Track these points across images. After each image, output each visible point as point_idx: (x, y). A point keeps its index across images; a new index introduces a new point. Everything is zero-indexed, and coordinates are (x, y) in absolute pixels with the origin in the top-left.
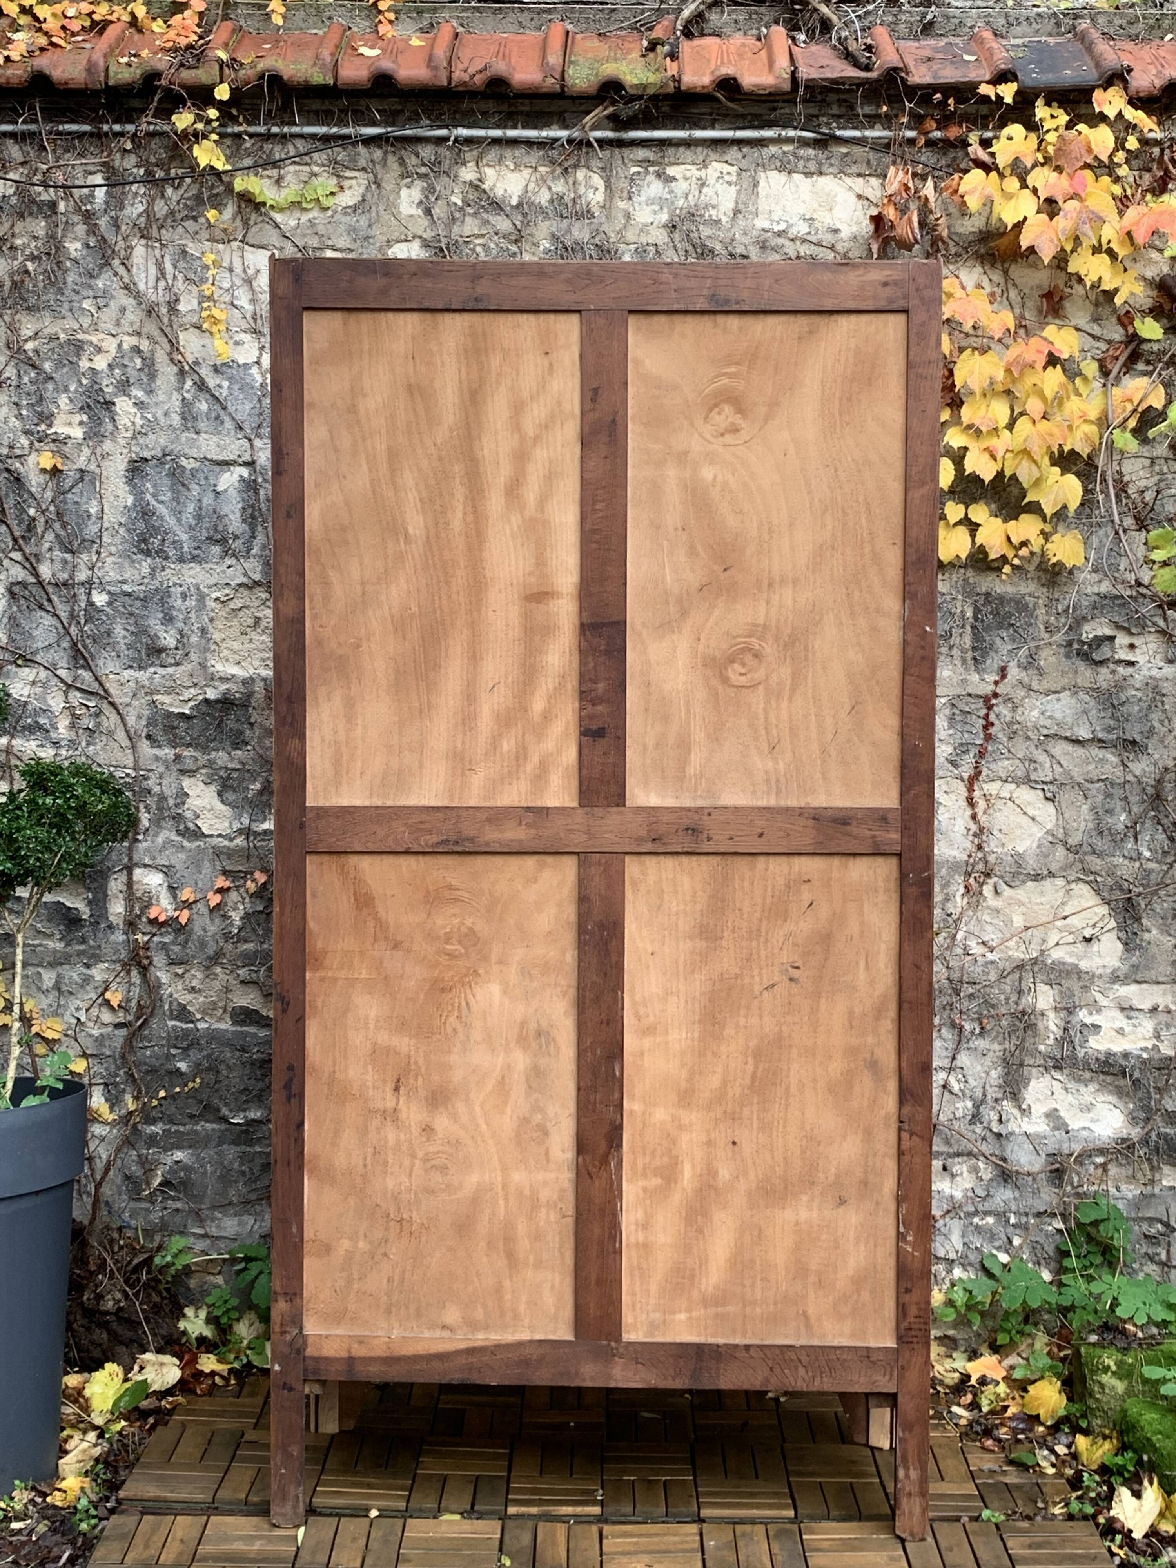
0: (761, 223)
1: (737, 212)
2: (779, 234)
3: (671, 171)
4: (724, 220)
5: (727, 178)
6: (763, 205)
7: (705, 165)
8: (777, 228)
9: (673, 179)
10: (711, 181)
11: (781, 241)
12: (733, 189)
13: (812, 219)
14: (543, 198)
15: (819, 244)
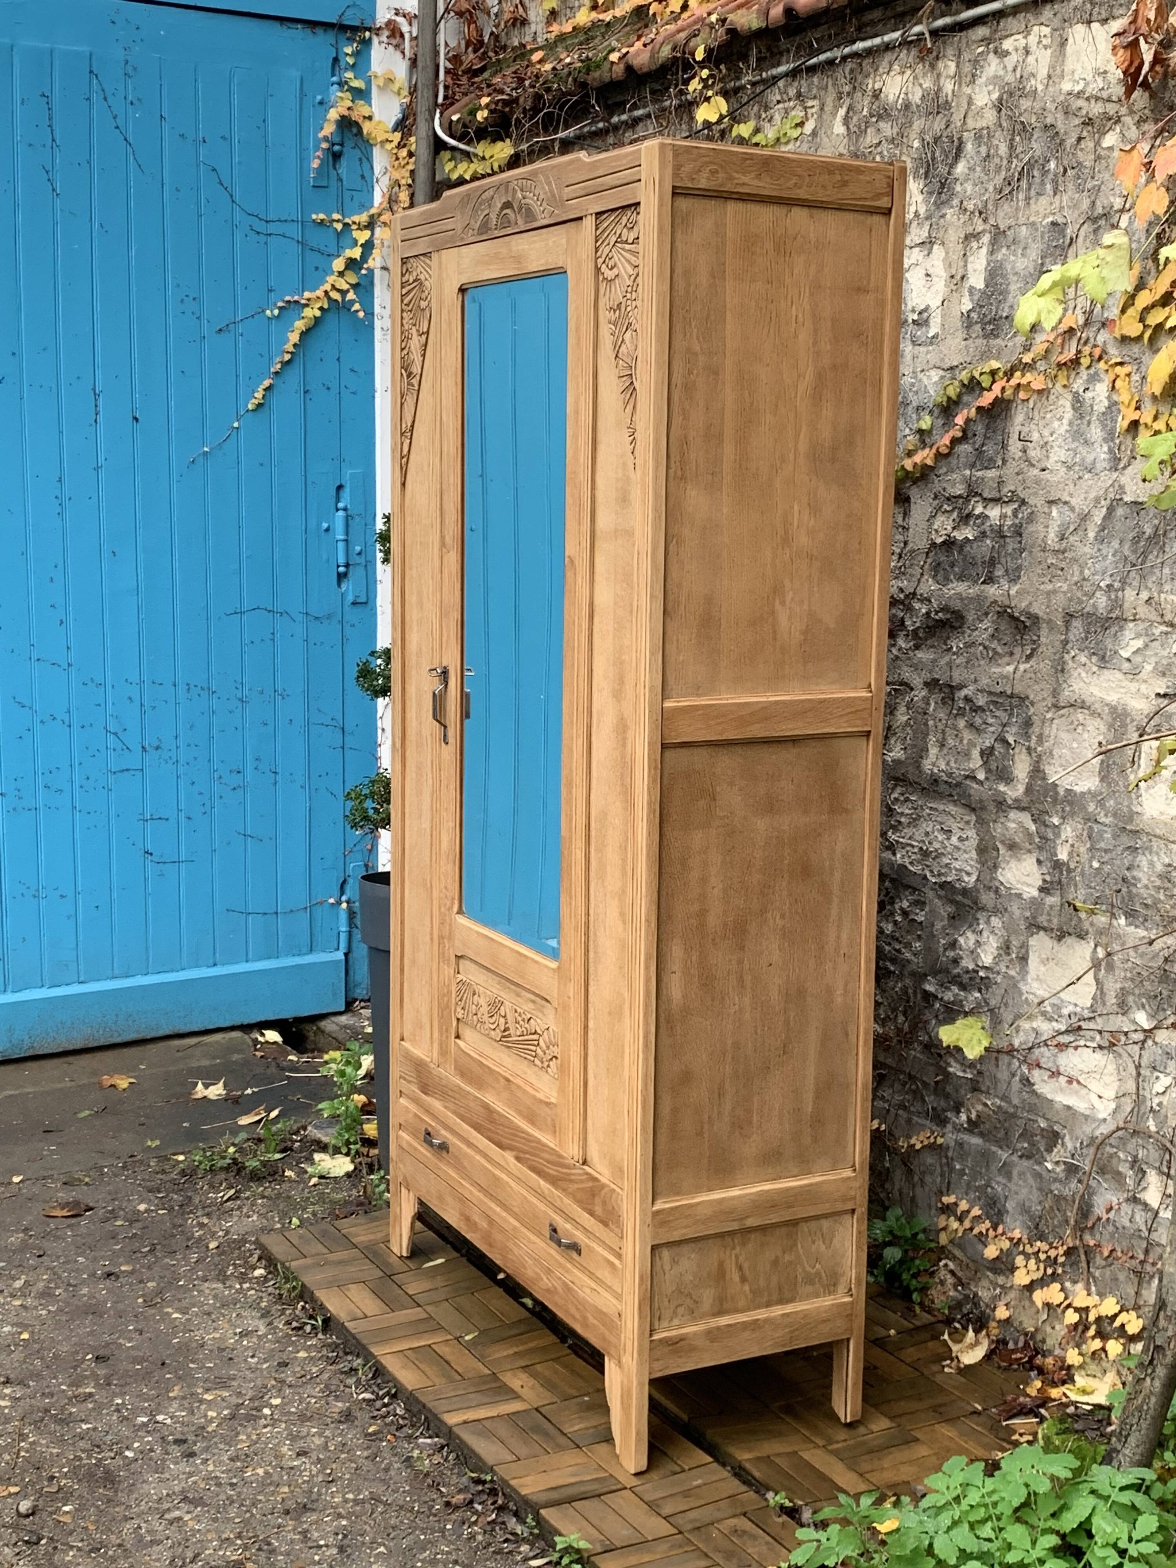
0: (1066, 86)
1: (1049, 77)
2: (1079, 95)
3: (1007, 44)
4: (1040, 87)
5: (1045, 42)
6: (1069, 65)
7: (1027, 32)
8: (1077, 88)
9: (1007, 53)
10: (1033, 48)
11: (1081, 103)
12: (1049, 51)
13: (1105, 72)
14: (916, 97)
15: (1109, 100)
